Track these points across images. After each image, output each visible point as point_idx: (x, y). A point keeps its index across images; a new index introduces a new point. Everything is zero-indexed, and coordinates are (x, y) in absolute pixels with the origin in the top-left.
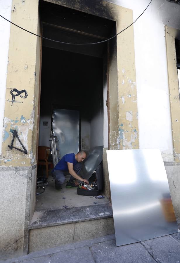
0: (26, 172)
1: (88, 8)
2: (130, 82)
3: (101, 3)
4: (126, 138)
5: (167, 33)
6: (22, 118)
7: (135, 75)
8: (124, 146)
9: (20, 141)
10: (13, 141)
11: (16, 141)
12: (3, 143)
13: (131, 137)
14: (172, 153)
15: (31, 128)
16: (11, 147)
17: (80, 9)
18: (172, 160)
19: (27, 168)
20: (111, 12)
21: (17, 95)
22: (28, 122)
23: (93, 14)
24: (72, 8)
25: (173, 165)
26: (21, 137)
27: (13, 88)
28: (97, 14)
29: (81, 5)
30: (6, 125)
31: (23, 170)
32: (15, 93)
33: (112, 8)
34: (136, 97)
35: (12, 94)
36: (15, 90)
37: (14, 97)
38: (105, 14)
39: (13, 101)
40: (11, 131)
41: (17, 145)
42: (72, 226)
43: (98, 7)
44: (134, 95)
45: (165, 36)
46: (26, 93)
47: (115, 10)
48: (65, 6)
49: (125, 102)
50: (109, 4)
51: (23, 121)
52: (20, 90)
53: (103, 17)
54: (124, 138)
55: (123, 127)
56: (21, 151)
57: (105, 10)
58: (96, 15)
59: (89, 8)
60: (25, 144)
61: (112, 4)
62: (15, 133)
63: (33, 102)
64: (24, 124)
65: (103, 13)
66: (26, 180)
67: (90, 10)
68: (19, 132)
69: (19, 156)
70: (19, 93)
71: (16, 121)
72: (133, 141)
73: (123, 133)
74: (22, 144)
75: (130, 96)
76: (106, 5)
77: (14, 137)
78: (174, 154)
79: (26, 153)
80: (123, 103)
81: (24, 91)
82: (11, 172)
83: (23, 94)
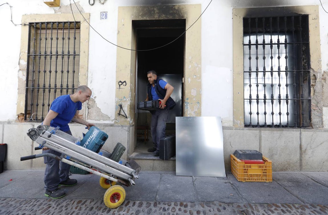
0: (127, 128)
1: (164, 16)
2: (196, 65)
3: (174, 7)
4: (190, 108)
5: (235, 15)
6: (124, 97)
7: (200, 60)
8: (189, 114)
9: (123, 111)
10: (120, 111)
11: (122, 111)
12: (115, 112)
13: (195, 107)
14: (232, 120)
15: (129, 103)
16: (119, 114)
17: (158, 18)
18: (232, 125)
19: (127, 126)
20: (182, 12)
21: (121, 85)
22: (127, 100)
23: (168, 19)
24: (153, 19)
25: (231, 129)
26: (123, 108)
27: (119, 80)
28: (171, 17)
29: (159, 15)
30: (116, 102)
31: (125, 127)
32: (120, 83)
33: (183, 8)
34: (200, 77)
35: (119, 84)
36: (120, 82)
37: (120, 86)
38: (177, 15)
39: (120, 88)
40: (119, 105)
41: (122, 113)
42: (152, 161)
43: (171, 12)
44: (198, 76)
45: (232, 18)
46: (126, 83)
47: (185, 10)
48: (148, 19)
49: (191, 81)
50: (180, 6)
51: (125, 99)
52: (123, 81)
53: (175, 18)
54: (189, 108)
55: (189, 101)
56: (124, 116)
57: (177, 12)
58: (170, 19)
59: (165, 14)
60: (126, 113)
61: (183, 6)
62: (121, 106)
63: (129, 88)
64: (125, 101)
65: (176, 15)
66: (127, 133)
67: (165, 16)
68: (123, 106)
69: (123, 119)
70: (122, 83)
71: (121, 100)
72: (196, 110)
73: (188, 105)
74: (124, 113)
75: (195, 77)
76: (178, 7)
77: (120, 109)
78: (234, 121)
79: (126, 117)
80: (189, 82)
81: (125, 82)
82: (120, 128)
83: (124, 84)
